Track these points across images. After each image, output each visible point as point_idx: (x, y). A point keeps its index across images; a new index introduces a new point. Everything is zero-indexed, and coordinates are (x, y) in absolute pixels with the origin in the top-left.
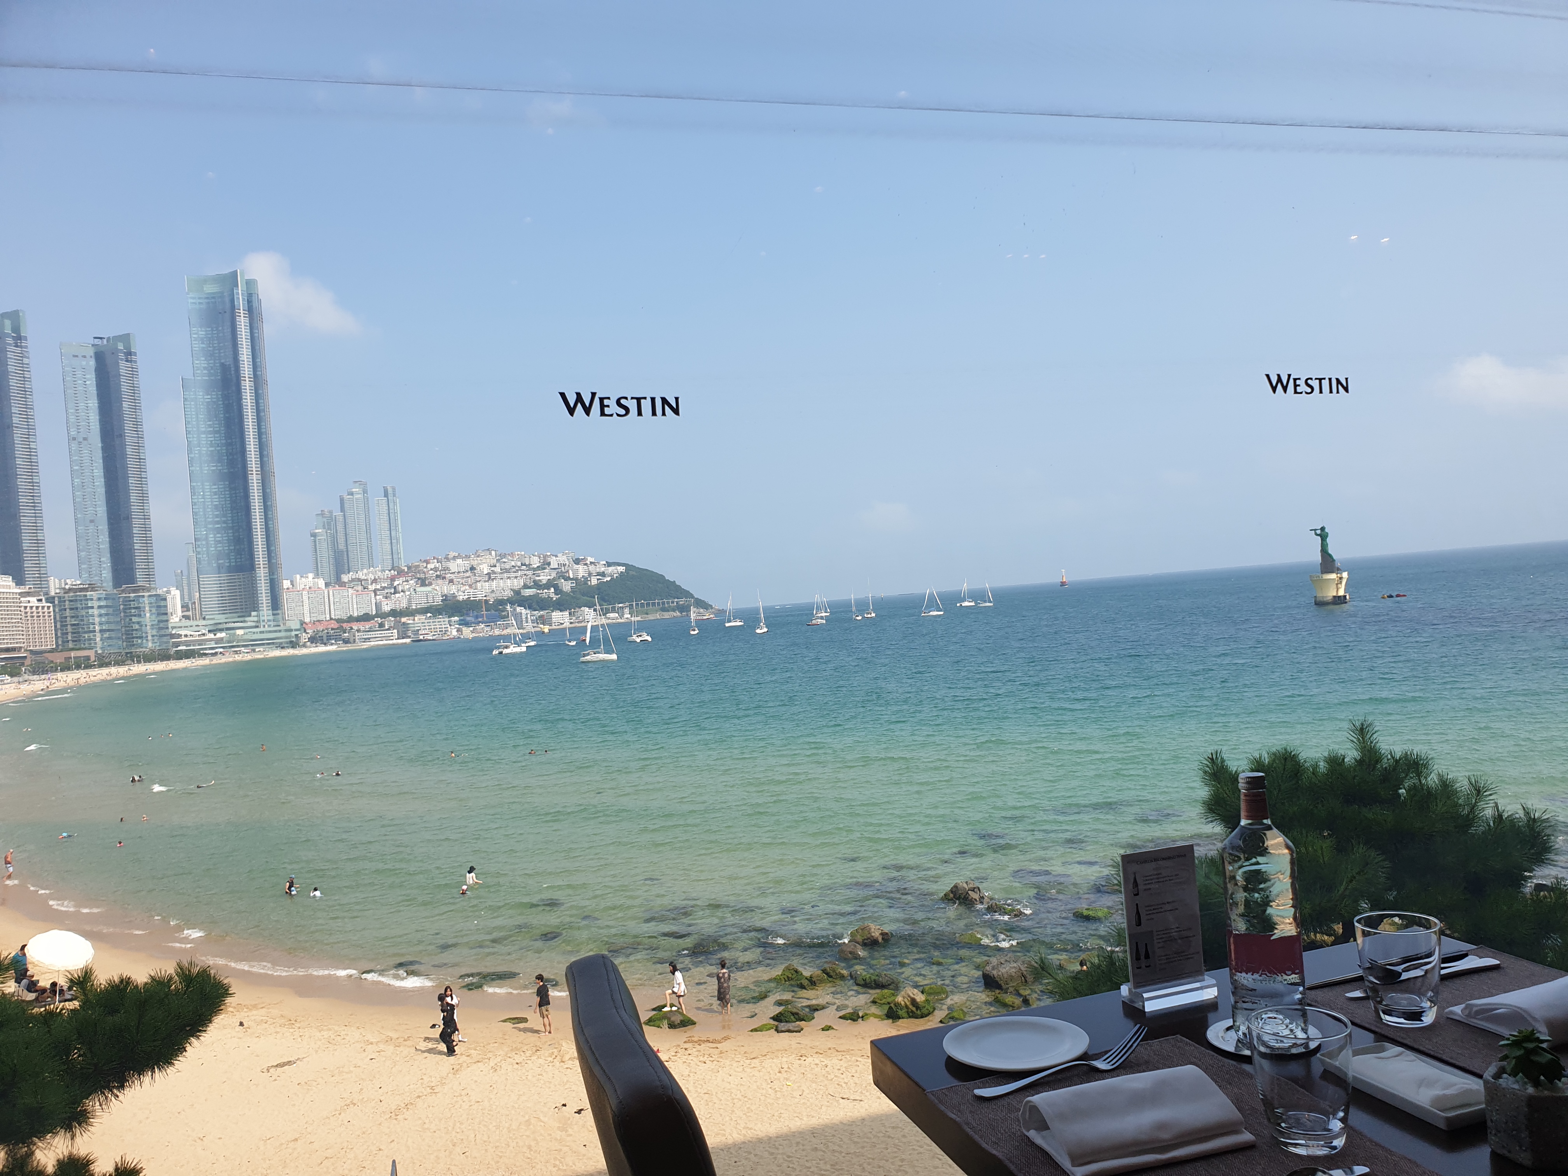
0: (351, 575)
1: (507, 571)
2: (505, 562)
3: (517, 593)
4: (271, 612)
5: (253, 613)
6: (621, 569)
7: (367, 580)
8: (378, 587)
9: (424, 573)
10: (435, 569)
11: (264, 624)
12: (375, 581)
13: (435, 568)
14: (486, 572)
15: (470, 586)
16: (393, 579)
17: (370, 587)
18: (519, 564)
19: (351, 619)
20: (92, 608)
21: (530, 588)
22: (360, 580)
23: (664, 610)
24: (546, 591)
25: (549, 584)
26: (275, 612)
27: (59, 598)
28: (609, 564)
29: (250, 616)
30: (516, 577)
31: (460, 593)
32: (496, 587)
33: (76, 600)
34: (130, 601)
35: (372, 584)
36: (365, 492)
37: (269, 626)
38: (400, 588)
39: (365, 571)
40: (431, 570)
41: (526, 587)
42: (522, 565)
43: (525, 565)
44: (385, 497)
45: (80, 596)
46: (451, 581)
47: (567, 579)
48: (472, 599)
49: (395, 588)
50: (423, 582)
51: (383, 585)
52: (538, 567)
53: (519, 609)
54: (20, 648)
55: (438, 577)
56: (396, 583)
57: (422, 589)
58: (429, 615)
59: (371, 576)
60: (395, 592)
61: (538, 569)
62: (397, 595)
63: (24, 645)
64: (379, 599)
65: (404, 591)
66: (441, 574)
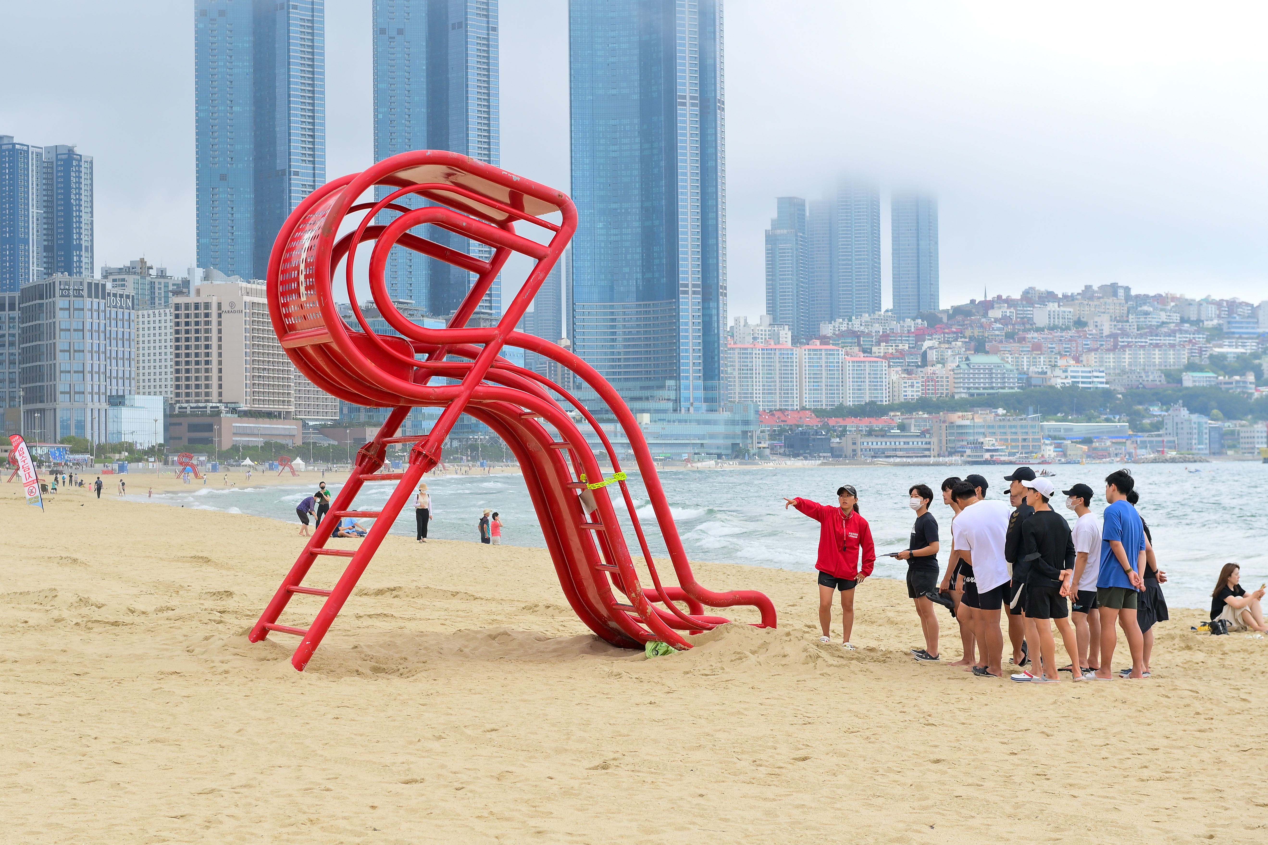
0: (840, 324)
1: (1154, 331)
2: (1147, 313)
3: (1173, 377)
4: (701, 382)
5: (670, 383)
7: (869, 335)
9: (982, 326)
10: (1005, 320)
11: (687, 404)
12: (885, 338)
13: (1004, 317)
14: (1106, 332)
15: (1077, 360)
16: (920, 336)
17: (875, 349)
18: (1176, 317)
19: (841, 411)
21: (1201, 369)
22: (856, 335)
24: (1237, 378)
25: (1243, 365)
26: (710, 383)
29: (662, 387)
30: (1172, 346)
31: (1058, 372)
32: (1130, 364)
35: (878, 343)
37: (697, 410)
38: (932, 356)
39: (866, 317)
40: (996, 320)
41: (1191, 367)
42: (1183, 320)
43: (1188, 321)
46: (1037, 347)
48: (1080, 385)
49: (924, 355)
50: (980, 347)
51: (901, 347)
52: (1219, 328)
53: (1185, 412)
54: (288, 413)
55: (1010, 336)
56: (927, 344)
57: (978, 359)
58: (1001, 411)
59: (878, 328)
60: (925, 362)
61: (1217, 334)
62: (929, 369)
63: (292, 409)
64: (895, 375)
65: (942, 361)
66: (1017, 330)
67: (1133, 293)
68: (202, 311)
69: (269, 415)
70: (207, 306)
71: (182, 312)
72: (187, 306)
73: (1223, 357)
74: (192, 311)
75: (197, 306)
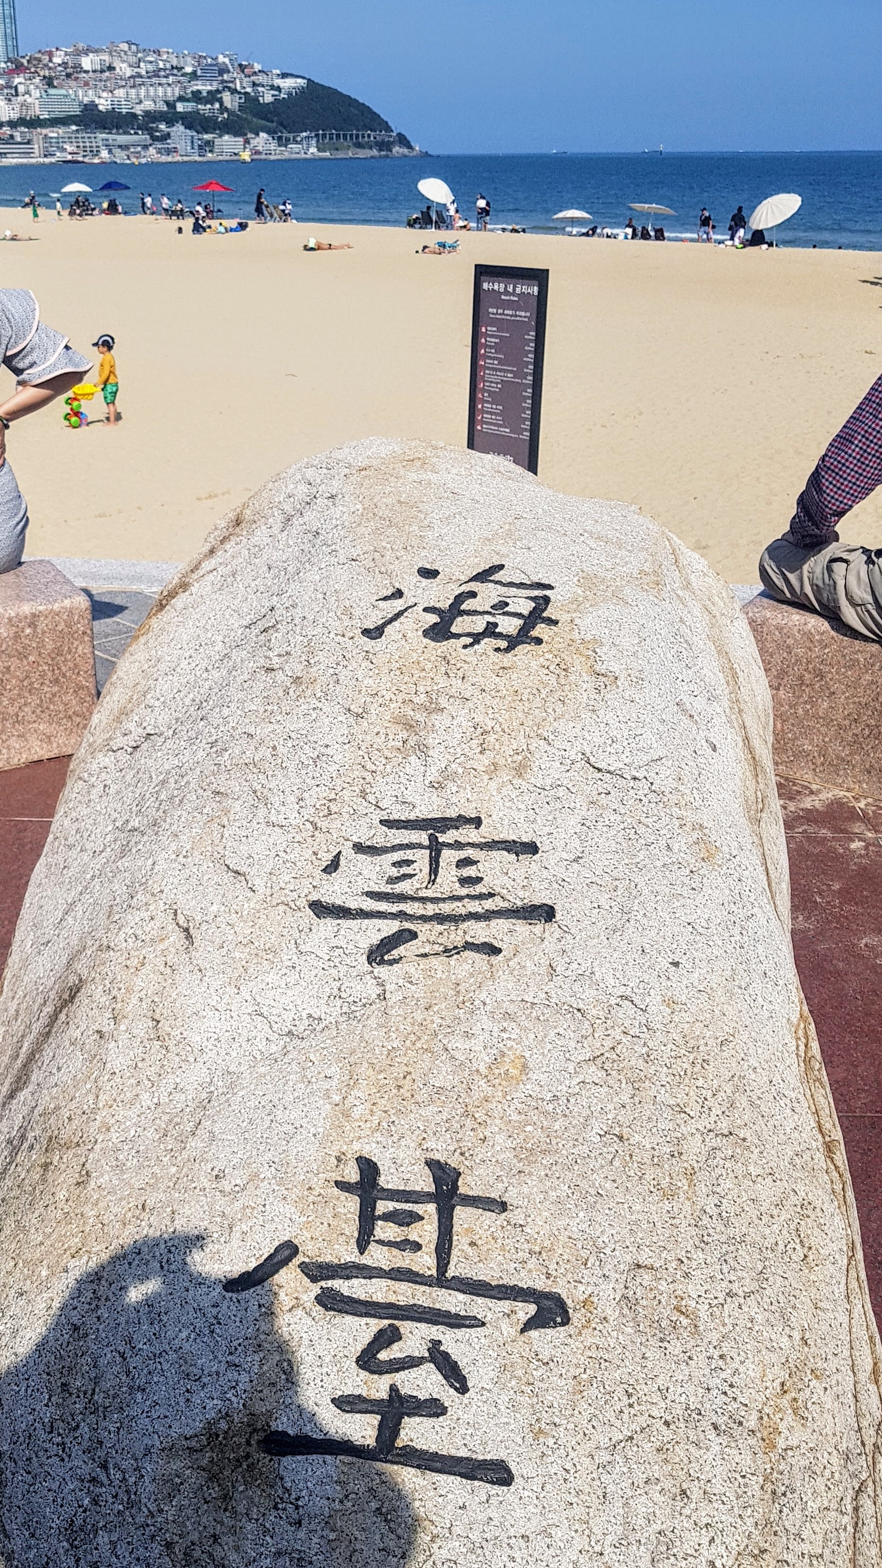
1: (156, 74)
2: (151, 62)
3: (171, 105)
6: (301, 82)
9: (50, 68)
10: (64, 64)
14: (128, 74)
15: (112, 93)
16: (11, 75)
18: (169, 65)
21: (188, 100)
23: (359, 146)
24: (209, 106)
25: (213, 97)
28: (284, 76)
30: (169, 85)
31: (102, 101)
32: (144, 96)
38: (21, 89)
40: (59, 65)
41: (181, 99)
42: (173, 67)
43: (176, 68)
46: (86, 84)
47: (234, 91)
48: (116, 110)
49: (16, 87)
50: (51, 83)
52: (194, 73)
53: (182, 128)
55: (68, 76)
56: (17, 79)
57: (52, 91)
58: (74, 128)
60: (17, 93)
61: (194, 76)
62: (21, 98)
65: (28, 92)
66: (73, 72)
67: (141, 47)
73: (199, 92)
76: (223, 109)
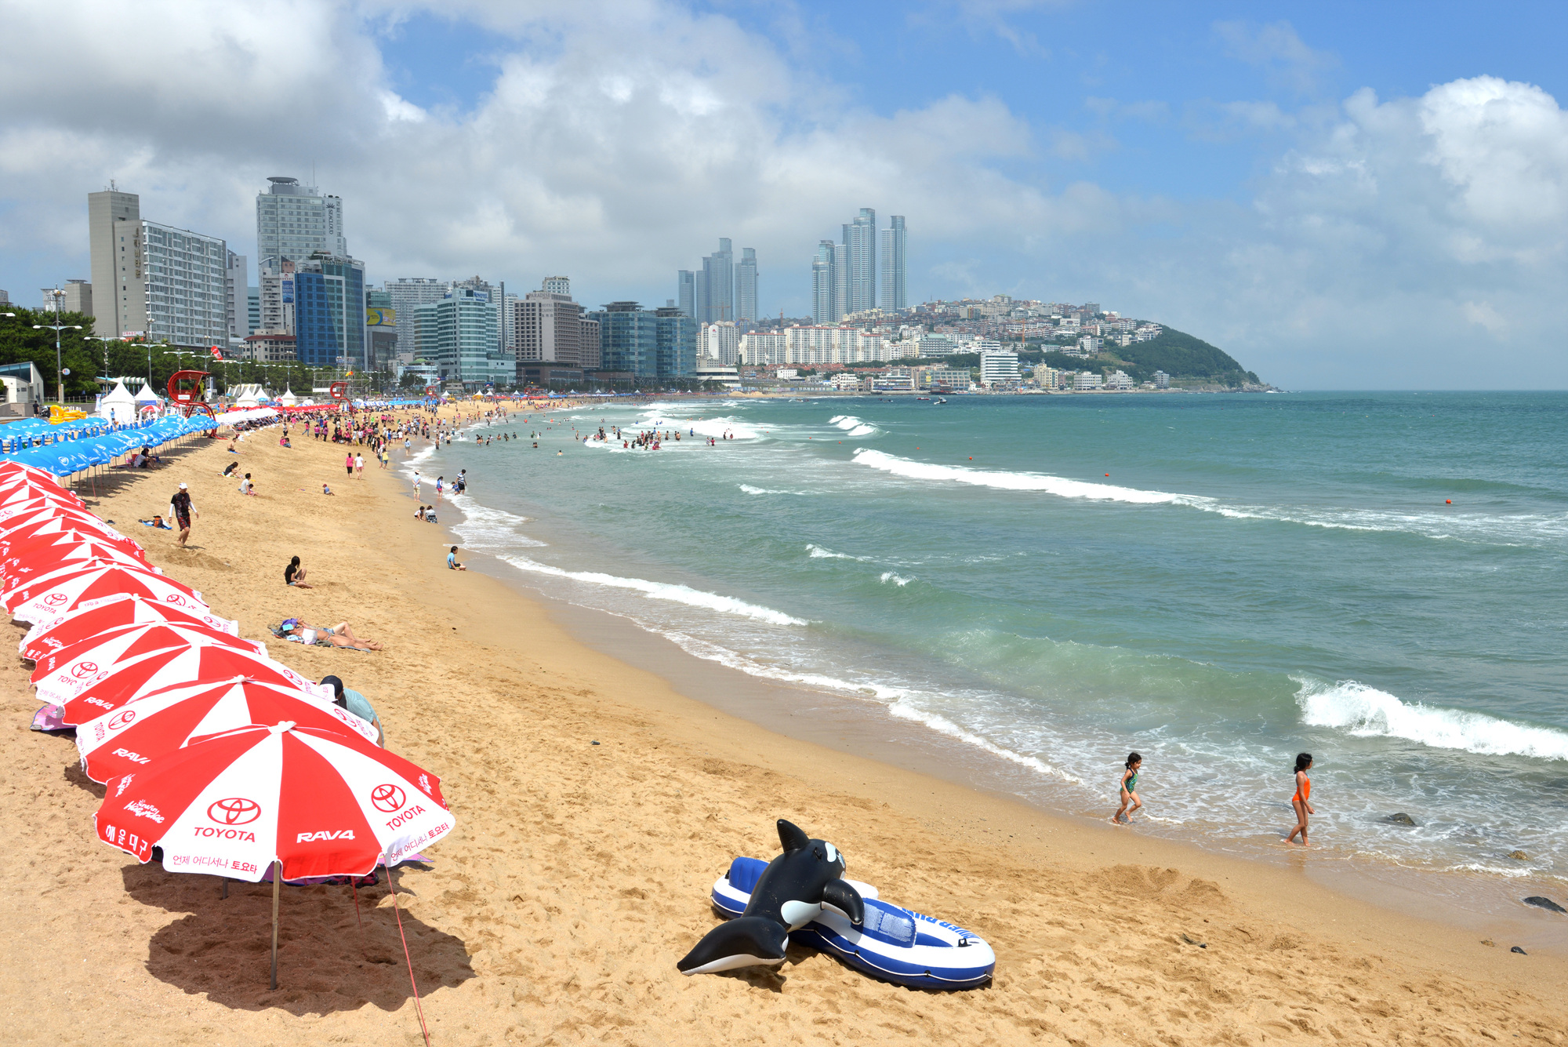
0: (854, 316)
1: (1025, 321)
2: (1021, 311)
3: (1036, 347)
6: (1154, 330)
7: (870, 322)
8: (883, 331)
9: (932, 317)
12: (879, 324)
13: (943, 313)
14: (999, 322)
16: (898, 323)
17: (873, 329)
19: (859, 364)
20: (633, 328)
21: (1051, 343)
22: (863, 322)
24: (1070, 348)
25: (1072, 341)
27: (604, 315)
28: (1139, 323)
30: (1034, 330)
31: (975, 343)
33: (619, 320)
34: (663, 324)
35: (875, 326)
36: (873, 221)
38: (905, 334)
39: (867, 311)
40: (939, 314)
41: (1045, 342)
44: (892, 228)
45: (623, 315)
46: (962, 329)
47: (1093, 336)
49: (901, 335)
50: (931, 329)
51: (888, 328)
53: (1045, 366)
54: (576, 364)
55: (947, 323)
56: (902, 327)
57: (932, 336)
58: (947, 366)
59: (874, 317)
60: (901, 338)
62: (904, 342)
63: (579, 362)
64: (887, 343)
65: (910, 337)
66: (950, 320)
67: (1013, 299)
68: (531, 308)
69: (566, 365)
70: (533, 305)
71: (520, 308)
72: (522, 305)
73: (1061, 335)
74: (525, 308)
75: (528, 305)
76: (1083, 351)
